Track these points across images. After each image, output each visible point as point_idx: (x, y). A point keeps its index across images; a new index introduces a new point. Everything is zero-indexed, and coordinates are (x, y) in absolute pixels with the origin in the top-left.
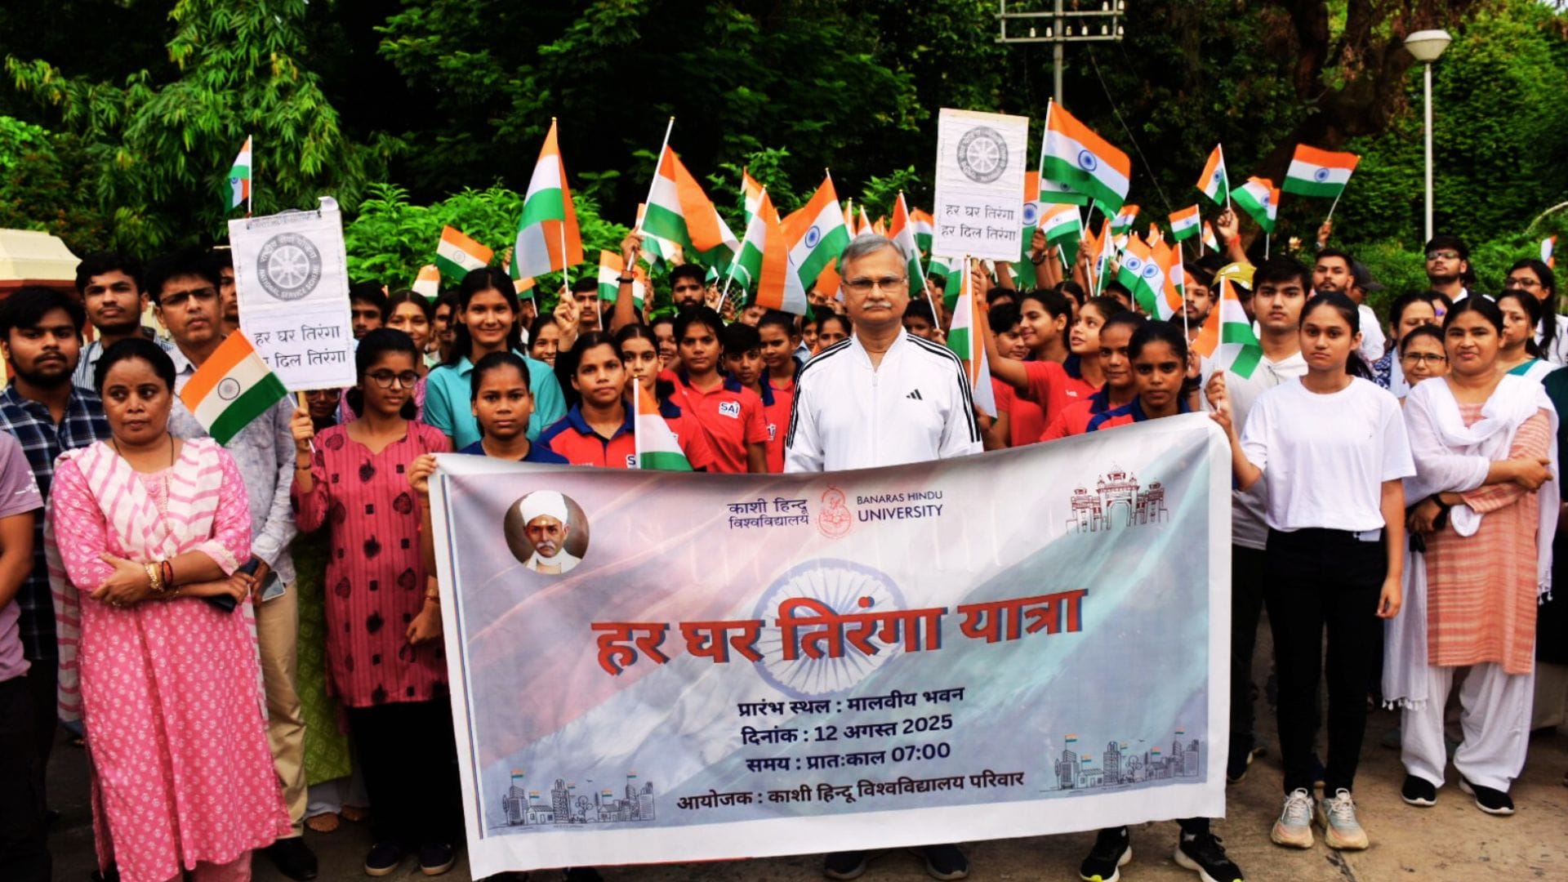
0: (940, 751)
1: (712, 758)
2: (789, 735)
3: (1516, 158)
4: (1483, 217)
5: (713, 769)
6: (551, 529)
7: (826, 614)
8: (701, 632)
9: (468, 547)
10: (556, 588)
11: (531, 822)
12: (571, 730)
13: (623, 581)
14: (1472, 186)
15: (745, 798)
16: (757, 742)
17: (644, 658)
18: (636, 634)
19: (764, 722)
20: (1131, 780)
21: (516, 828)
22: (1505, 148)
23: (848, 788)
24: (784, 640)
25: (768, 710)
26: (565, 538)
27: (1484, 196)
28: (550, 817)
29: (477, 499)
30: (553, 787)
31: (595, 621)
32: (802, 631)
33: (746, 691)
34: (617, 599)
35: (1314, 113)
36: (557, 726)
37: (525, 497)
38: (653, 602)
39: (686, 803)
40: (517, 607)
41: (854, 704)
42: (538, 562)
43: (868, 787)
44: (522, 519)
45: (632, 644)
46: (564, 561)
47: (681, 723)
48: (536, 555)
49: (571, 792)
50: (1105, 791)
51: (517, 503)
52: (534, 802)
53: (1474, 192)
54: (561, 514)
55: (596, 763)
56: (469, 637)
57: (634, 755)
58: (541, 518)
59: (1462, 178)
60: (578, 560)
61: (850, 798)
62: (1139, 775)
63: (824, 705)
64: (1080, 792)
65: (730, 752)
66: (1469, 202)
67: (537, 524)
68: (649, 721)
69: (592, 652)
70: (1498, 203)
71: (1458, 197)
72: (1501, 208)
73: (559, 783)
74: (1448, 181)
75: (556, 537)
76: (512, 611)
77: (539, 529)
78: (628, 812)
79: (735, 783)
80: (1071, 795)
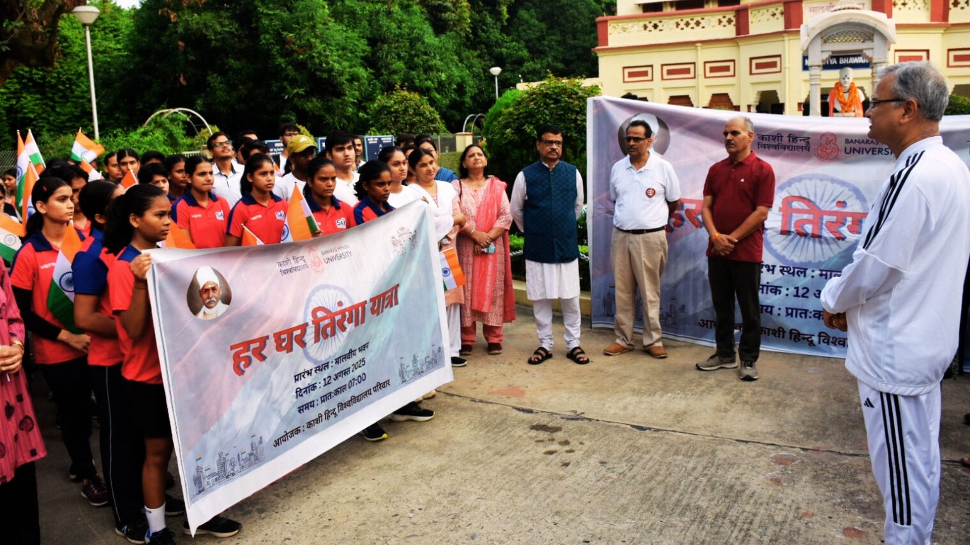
0: (362, 378)
1: (284, 413)
2: (313, 387)
3: (71, 84)
4: (54, 121)
5: (284, 419)
6: (214, 289)
7: (330, 314)
8: (283, 337)
9: (169, 310)
10: (214, 327)
11: (208, 487)
12: (226, 417)
13: (248, 316)
14: (45, 101)
15: (297, 431)
16: (302, 395)
17: (255, 361)
18: (252, 346)
19: (304, 383)
20: (422, 372)
21: (201, 494)
22: (64, 78)
23: (334, 409)
24: (315, 332)
25: (306, 375)
26: (221, 293)
27: (53, 108)
28: (216, 480)
29: (172, 277)
30: (217, 458)
31: (233, 344)
32: (323, 324)
33: (298, 366)
34: (245, 327)
35: (7, 50)
36: (218, 416)
37: (197, 272)
38: (262, 324)
39: (277, 443)
40: (196, 345)
41: (337, 361)
42: (204, 313)
43: (342, 406)
44: (198, 286)
45: (249, 354)
46: (221, 308)
47: (270, 396)
48: (204, 308)
49: (227, 458)
50: (416, 379)
51: (195, 276)
52: (207, 473)
53: (47, 105)
54: (216, 280)
55: (237, 434)
56: (171, 370)
57: (254, 422)
58: (208, 283)
59: (38, 96)
60: (227, 306)
61: (336, 415)
62: (424, 368)
63: (326, 365)
64: (408, 383)
65: (291, 405)
66: (44, 111)
67: (207, 287)
68: (257, 399)
69: (230, 364)
70: (63, 112)
71: (36, 108)
72: (64, 115)
73: (220, 455)
74: (29, 98)
75: (216, 294)
76: (193, 348)
77: (207, 291)
78: (253, 458)
79: (294, 423)
80: (406, 384)
